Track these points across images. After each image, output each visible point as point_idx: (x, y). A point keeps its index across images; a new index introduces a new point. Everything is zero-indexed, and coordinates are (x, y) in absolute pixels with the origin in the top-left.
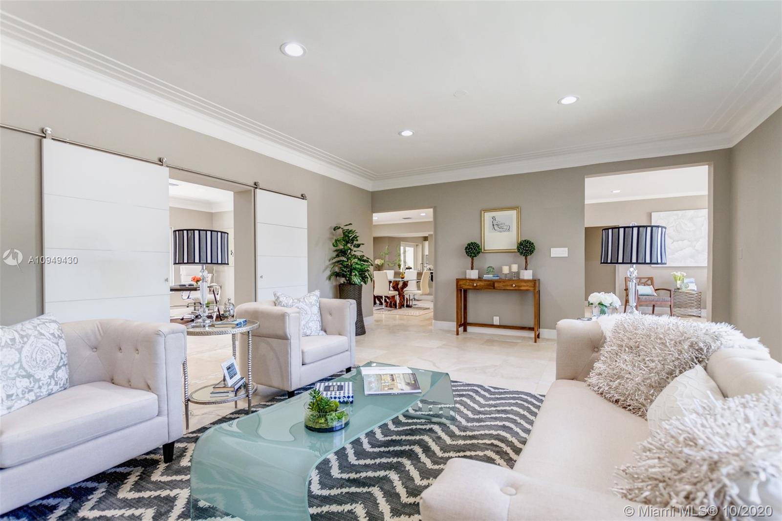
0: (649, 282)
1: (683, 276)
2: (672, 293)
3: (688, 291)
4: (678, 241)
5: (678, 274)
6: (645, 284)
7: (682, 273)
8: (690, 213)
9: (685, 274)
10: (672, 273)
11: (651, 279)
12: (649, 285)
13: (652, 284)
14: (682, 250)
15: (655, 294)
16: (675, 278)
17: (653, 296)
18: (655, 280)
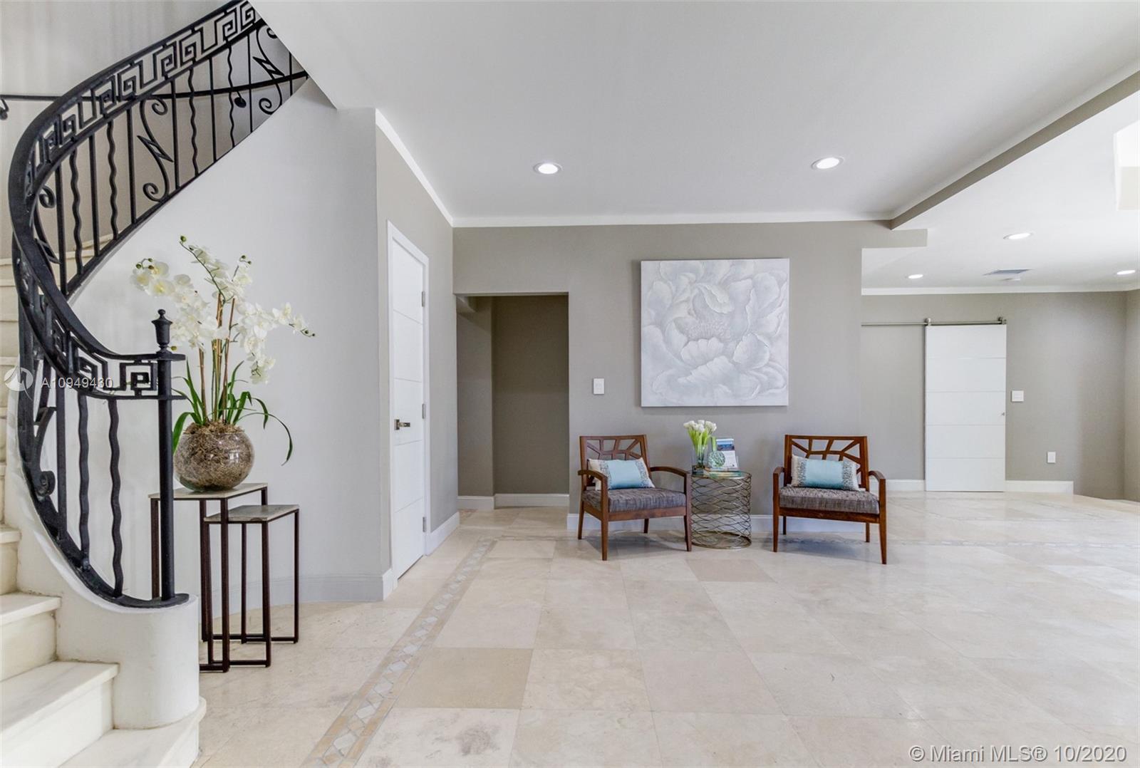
0: (637, 450)
1: (710, 432)
2: (689, 481)
3: (722, 474)
4: (697, 340)
5: (700, 426)
6: (628, 455)
7: (709, 423)
8: (723, 267)
9: (714, 427)
10: (686, 424)
11: (640, 439)
12: (636, 457)
13: (644, 454)
14: (705, 363)
15: (650, 484)
16: (693, 436)
17: (645, 487)
18: (650, 443)
